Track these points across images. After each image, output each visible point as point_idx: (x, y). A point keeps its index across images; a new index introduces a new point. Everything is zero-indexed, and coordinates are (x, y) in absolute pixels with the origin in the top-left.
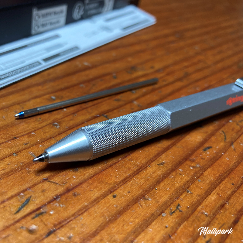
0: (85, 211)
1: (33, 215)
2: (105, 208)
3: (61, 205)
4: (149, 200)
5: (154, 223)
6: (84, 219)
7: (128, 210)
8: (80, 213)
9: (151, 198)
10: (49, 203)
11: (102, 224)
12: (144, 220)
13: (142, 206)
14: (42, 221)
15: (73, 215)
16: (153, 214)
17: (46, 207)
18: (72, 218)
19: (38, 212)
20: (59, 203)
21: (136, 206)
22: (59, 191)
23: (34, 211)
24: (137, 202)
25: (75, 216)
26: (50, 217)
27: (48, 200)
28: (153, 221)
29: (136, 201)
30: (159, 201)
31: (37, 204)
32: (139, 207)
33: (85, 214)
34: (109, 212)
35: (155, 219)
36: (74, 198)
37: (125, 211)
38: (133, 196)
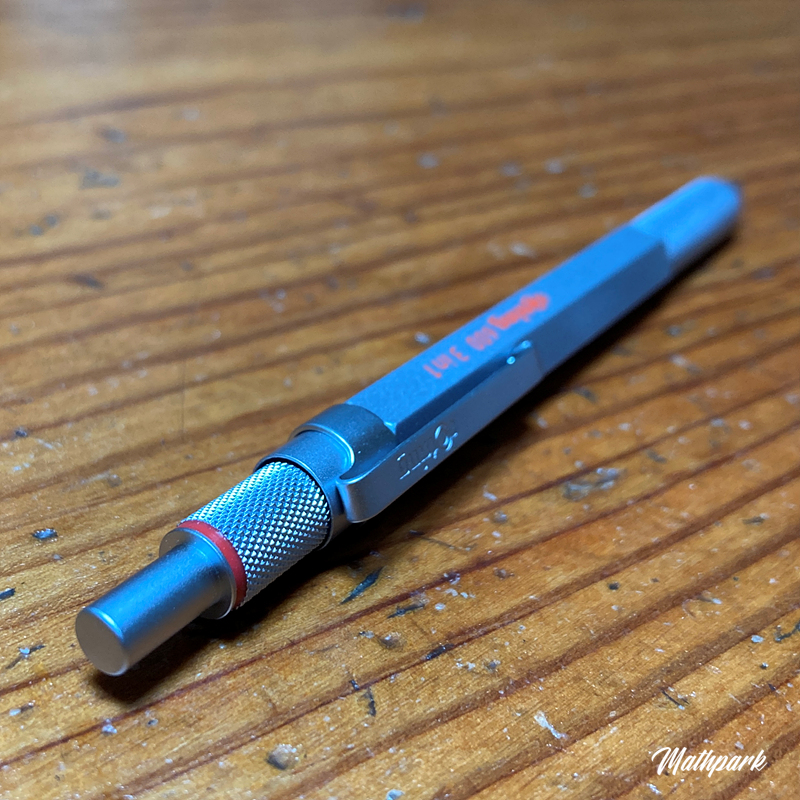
0: (531, 613)
1: (391, 610)
2: (587, 611)
3: (465, 595)
4: (715, 604)
5: (727, 655)
6: (527, 630)
7: (652, 619)
8: (517, 615)
9: (721, 597)
10: (431, 586)
11: (578, 643)
12: (698, 646)
13: (692, 614)
14: (415, 624)
15: (499, 618)
16: (724, 636)
17: (423, 595)
18: (497, 624)
19: (402, 604)
20: (457, 588)
21: (675, 612)
22: (455, 562)
23: (393, 601)
24: (679, 605)
25: (503, 621)
26: (437, 617)
27: (428, 579)
28: (726, 650)
29: (675, 601)
30: (743, 608)
31: (397, 587)
32: (684, 615)
33: (532, 618)
34: (597, 619)
35: (730, 648)
36: (497, 582)
37: (645, 622)
38: (666, 590)
